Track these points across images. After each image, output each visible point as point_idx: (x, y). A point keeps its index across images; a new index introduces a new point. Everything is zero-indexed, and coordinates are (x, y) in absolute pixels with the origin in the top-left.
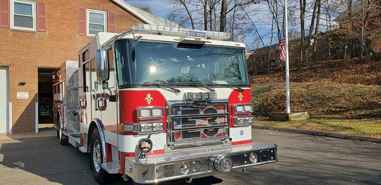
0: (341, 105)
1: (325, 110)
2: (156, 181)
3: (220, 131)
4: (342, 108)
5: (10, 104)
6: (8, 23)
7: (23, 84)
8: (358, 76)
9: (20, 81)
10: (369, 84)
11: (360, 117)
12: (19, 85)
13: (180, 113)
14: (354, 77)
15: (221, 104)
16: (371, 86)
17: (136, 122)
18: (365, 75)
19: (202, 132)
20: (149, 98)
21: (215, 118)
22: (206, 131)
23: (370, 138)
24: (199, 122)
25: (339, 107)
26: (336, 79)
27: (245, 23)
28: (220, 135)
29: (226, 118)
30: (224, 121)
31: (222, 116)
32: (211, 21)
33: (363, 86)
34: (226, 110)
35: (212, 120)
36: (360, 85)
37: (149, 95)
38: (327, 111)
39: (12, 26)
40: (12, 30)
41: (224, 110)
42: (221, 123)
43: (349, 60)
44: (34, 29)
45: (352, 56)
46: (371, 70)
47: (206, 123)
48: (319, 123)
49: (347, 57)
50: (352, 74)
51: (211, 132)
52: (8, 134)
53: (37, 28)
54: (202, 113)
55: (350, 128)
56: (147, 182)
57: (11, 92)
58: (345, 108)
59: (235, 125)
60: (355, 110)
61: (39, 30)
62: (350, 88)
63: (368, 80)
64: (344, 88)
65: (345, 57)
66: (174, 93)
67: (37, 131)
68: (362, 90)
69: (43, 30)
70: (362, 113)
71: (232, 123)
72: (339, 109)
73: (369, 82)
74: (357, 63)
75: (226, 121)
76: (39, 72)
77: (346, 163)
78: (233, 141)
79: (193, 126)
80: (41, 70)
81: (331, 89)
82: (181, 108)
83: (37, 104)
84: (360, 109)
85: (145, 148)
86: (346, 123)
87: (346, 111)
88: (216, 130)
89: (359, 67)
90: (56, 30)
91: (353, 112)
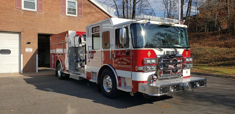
0: (207, 58)
1: (198, 61)
2: (159, 95)
3: (179, 71)
4: (208, 60)
5: (22, 55)
6: (21, 6)
7: (29, 43)
8: (214, 42)
9: (28, 42)
10: (221, 47)
11: (219, 66)
12: (27, 44)
13: (162, 61)
14: (212, 43)
15: (179, 57)
16: (222, 48)
17: (143, 65)
18: (218, 42)
19: (171, 71)
20: (149, 54)
21: (177, 64)
22: (173, 71)
23: (231, 76)
24: (170, 66)
25: (206, 60)
26: (202, 44)
27: (148, 9)
28: (178, 73)
29: (181, 65)
30: (180, 66)
31: (179, 63)
32: (127, 7)
33: (218, 48)
34: (181, 60)
35: (175, 66)
36: (216, 47)
37: (149, 52)
38: (199, 62)
39: (23, 8)
40: (22, 10)
41: (180, 60)
42: (179, 67)
43: (208, 33)
44: (35, 10)
45: (209, 31)
46: (221, 39)
47: (172, 67)
48: (198, 68)
49: (206, 31)
50: (210, 41)
51: (175, 71)
52: (20, 73)
53: (37, 9)
54: (171, 62)
55: (218, 71)
56: (155, 95)
57: (22, 48)
58: (209, 60)
59: (185, 68)
60: (215, 61)
61: (39, 10)
62: (211, 49)
63: (220, 45)
64: (208, 49)
65: (205, 31)
66: (160, 51)
67: (37, 71)
68: (218, 50)
69: (41, 11)
70: (219, 63)
71: (184, 67)
72: (206, 61)
73: (220, 46)
74: (213, 35)
75: (181, 66)
76: (38, 36)
77: (228, 89)
78: (184, 76)
79: (167, 68)
80: (40, 35)
81: (200, 49)
82: (163, 59)
83: (37, 55)
84: (218, 61)
85: (155, 78)
86: (213, 69)
87: (210, 62)
88: (177, 71)
89: (214, 37)
90: (49, 11)
91: (214, 62)
